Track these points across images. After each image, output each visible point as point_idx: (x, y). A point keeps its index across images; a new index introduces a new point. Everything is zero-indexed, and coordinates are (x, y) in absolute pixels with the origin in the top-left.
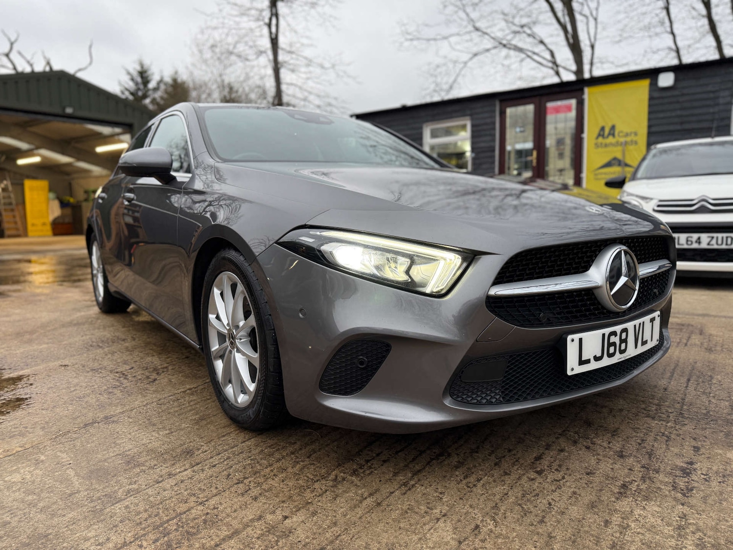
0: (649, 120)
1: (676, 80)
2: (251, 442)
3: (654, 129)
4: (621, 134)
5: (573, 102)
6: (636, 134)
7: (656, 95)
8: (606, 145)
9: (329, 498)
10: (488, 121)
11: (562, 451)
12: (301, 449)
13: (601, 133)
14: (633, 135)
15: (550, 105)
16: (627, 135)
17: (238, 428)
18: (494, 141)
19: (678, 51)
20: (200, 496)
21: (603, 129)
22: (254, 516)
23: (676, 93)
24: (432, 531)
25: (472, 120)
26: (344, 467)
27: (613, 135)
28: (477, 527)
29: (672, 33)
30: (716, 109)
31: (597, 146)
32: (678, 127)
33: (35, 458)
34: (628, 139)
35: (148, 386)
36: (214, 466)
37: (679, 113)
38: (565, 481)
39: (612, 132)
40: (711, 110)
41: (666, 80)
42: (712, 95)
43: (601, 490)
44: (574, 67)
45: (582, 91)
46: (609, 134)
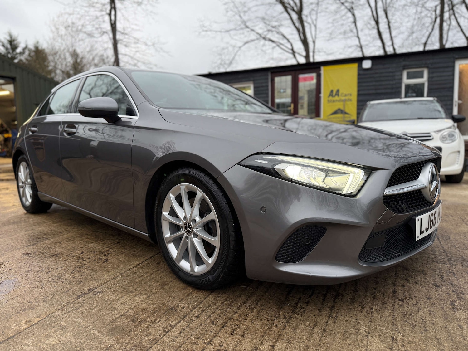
0: (358, 87)
1: (373, 64)
2: (211, 298)
3: (361, 92)
4: (343, 95)
5: (314, 75)
6: (351, 95)
7: (361, 72)
8: (334, 101)
9: (291, 331)
10: (264, 85)
11: (404, 286)
12: (247, 300)
13: (331, 94)
14: (349, 96)
15: (301, 76)
16: (346, 95)
17: (193, 289)
18: (268, 97)
19: (361, 47)
20: (204, 338)
21: (332, 91)
22: (251, 348)
23: (372, 72)
24: (369, 344)
25: (254, 84)
26: (284, 309)
27: (338, 95)
28: (393, 338)
29: (358, 37)
30: (394, 82)
31: (329, 101)
32: (374, 92)
33: (57, 324)
34: (347, 98)
35: (104, 264)
36: (198, 317)
37: (374, 83)
38: (419, 304)
39: (337, 93)
40: (391, 82)
41: (367, 64)
42: (391, 74)
43: (443, 308)
44: (304, 54)
45: (319, 68)
46: (336, 95)
